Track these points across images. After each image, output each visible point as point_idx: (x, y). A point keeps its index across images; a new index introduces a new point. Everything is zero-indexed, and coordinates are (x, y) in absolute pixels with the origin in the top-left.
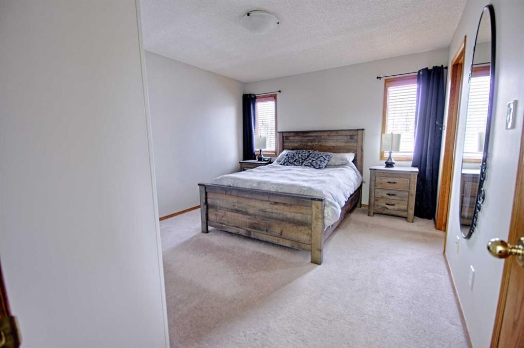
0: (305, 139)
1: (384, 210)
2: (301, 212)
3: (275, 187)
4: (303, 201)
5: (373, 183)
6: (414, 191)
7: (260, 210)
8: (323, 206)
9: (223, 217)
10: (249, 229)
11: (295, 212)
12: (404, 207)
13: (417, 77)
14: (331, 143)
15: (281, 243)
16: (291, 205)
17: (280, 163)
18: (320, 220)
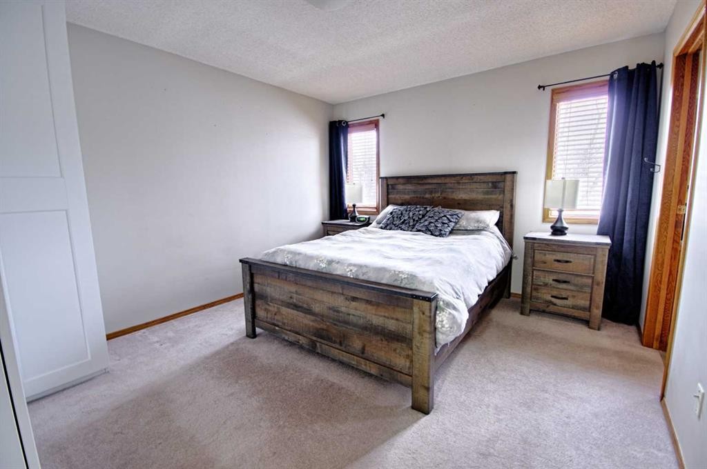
0: (420, 188)
1: (548, 306)
2: (395, 317)
3: (354, 269)
4: (398, 299)
5: (530, 260)
6: (601, 276)
7: (330, 309)
8: (433, 309)
9: (275, 314)
10: (314, 338)
11: (385, 317)
12: (584, 303)
13: (608, 83)
14: (462, 196)
15: (363, 367)
16: (378, 305)
17: (381, 225)
18: (428, 336)
